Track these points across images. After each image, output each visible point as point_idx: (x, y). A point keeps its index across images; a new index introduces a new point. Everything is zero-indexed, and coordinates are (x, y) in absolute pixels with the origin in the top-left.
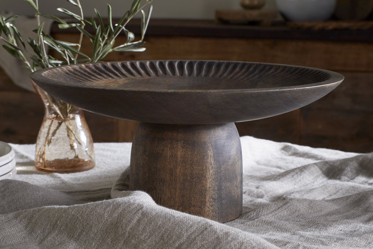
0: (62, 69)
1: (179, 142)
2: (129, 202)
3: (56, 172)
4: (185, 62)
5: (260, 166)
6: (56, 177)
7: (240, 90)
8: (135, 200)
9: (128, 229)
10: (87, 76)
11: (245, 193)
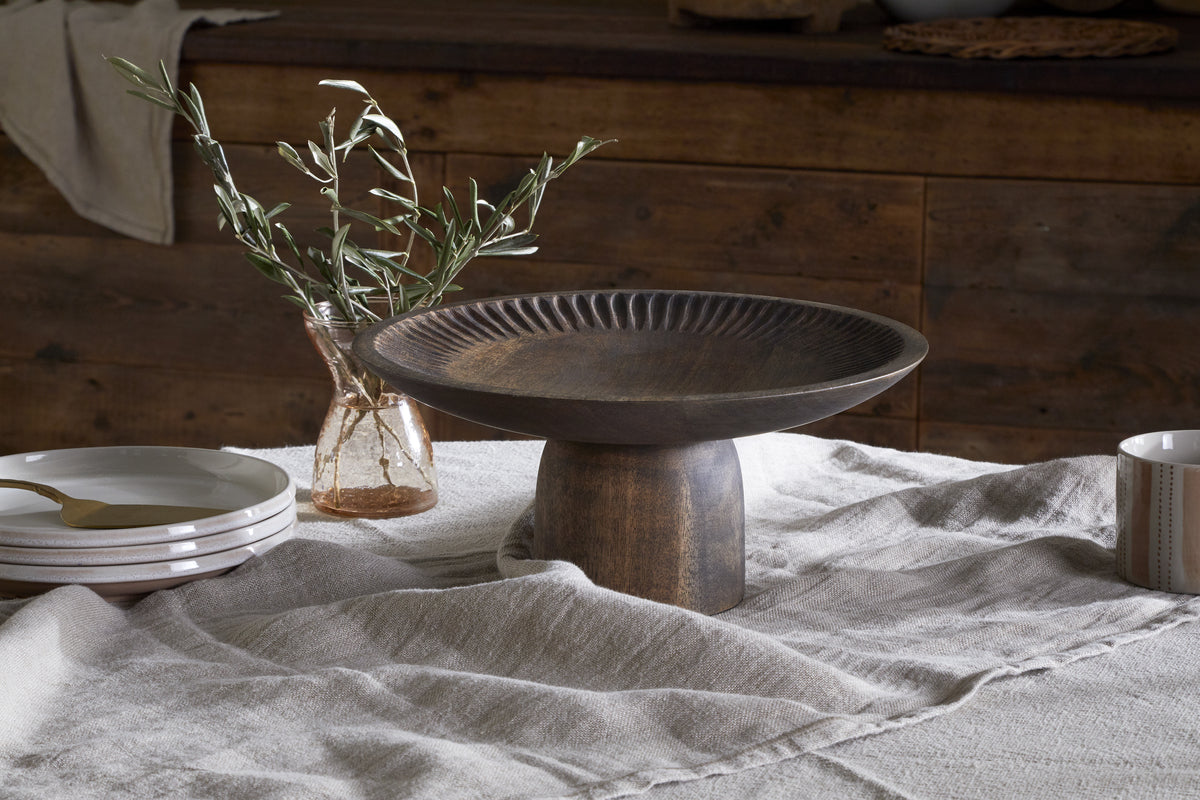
0: (399, 326)
1: (630, 472)
2: (550, 581)
3: (362, 516)
4: (630, 295)
5: (783, 498)
6: (366, 528)
7: (736, 395)
8: (560, 579)
9: (552, 627)
10: (445, 338)
11: (750, 557)
